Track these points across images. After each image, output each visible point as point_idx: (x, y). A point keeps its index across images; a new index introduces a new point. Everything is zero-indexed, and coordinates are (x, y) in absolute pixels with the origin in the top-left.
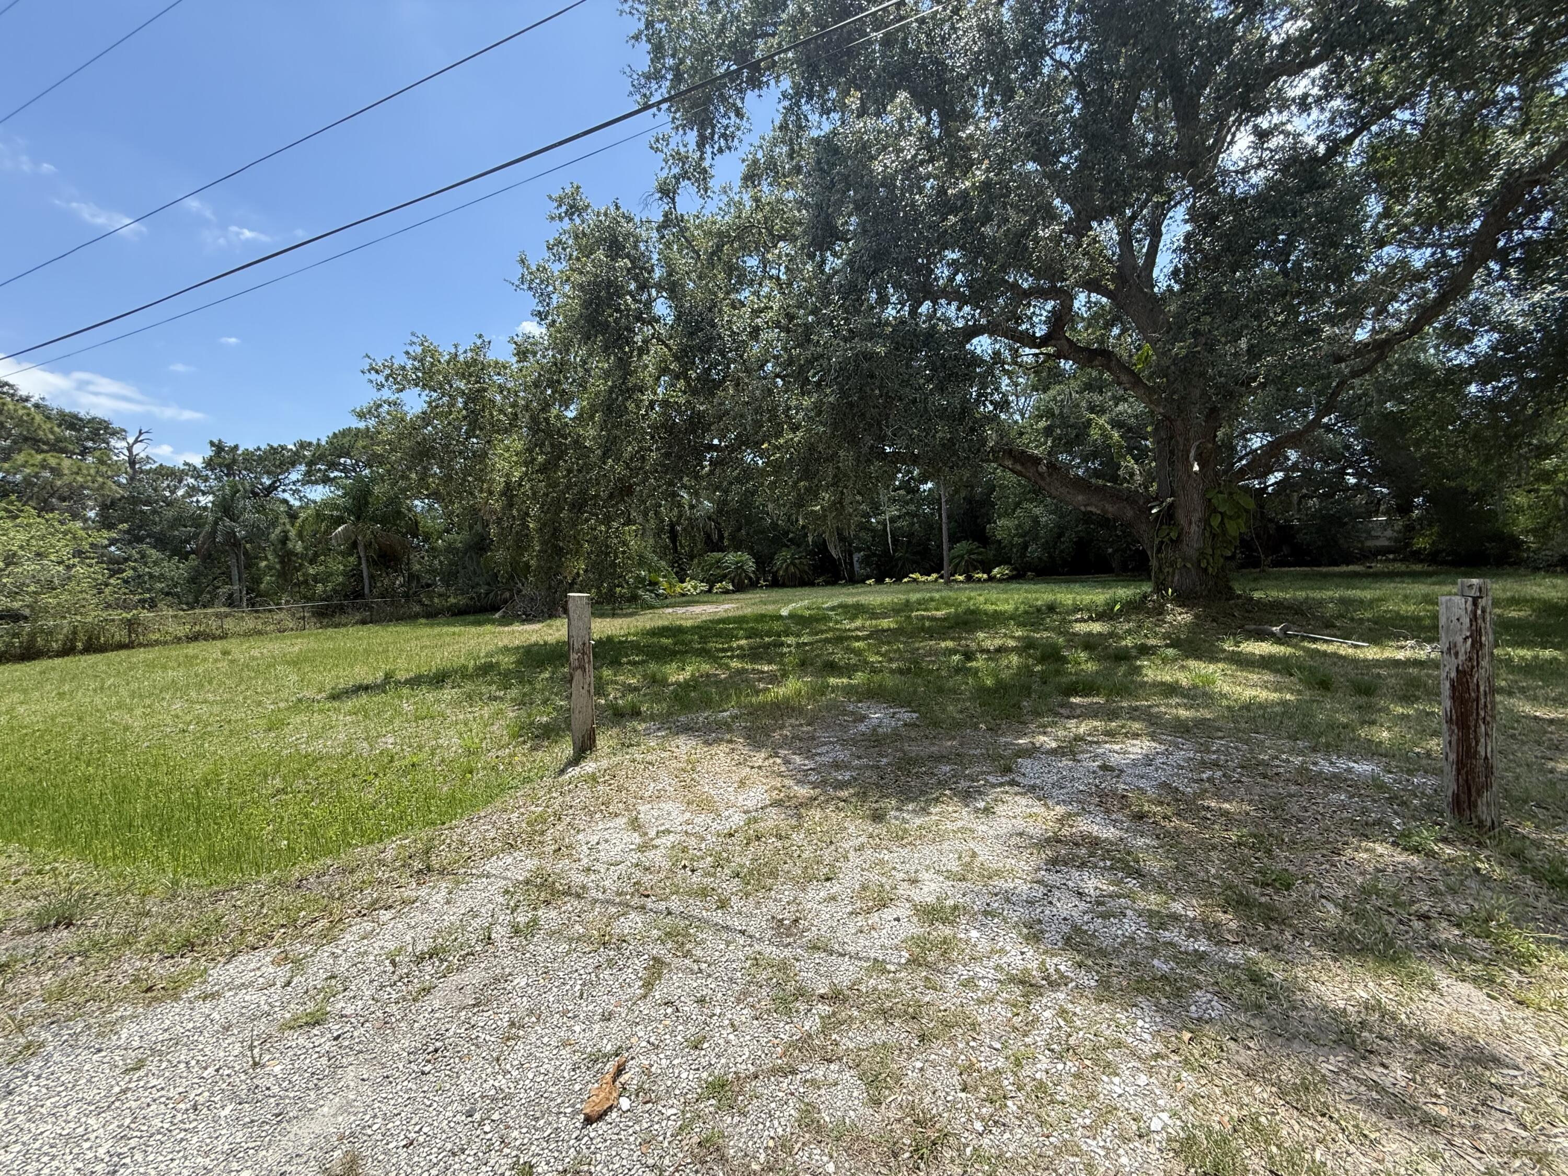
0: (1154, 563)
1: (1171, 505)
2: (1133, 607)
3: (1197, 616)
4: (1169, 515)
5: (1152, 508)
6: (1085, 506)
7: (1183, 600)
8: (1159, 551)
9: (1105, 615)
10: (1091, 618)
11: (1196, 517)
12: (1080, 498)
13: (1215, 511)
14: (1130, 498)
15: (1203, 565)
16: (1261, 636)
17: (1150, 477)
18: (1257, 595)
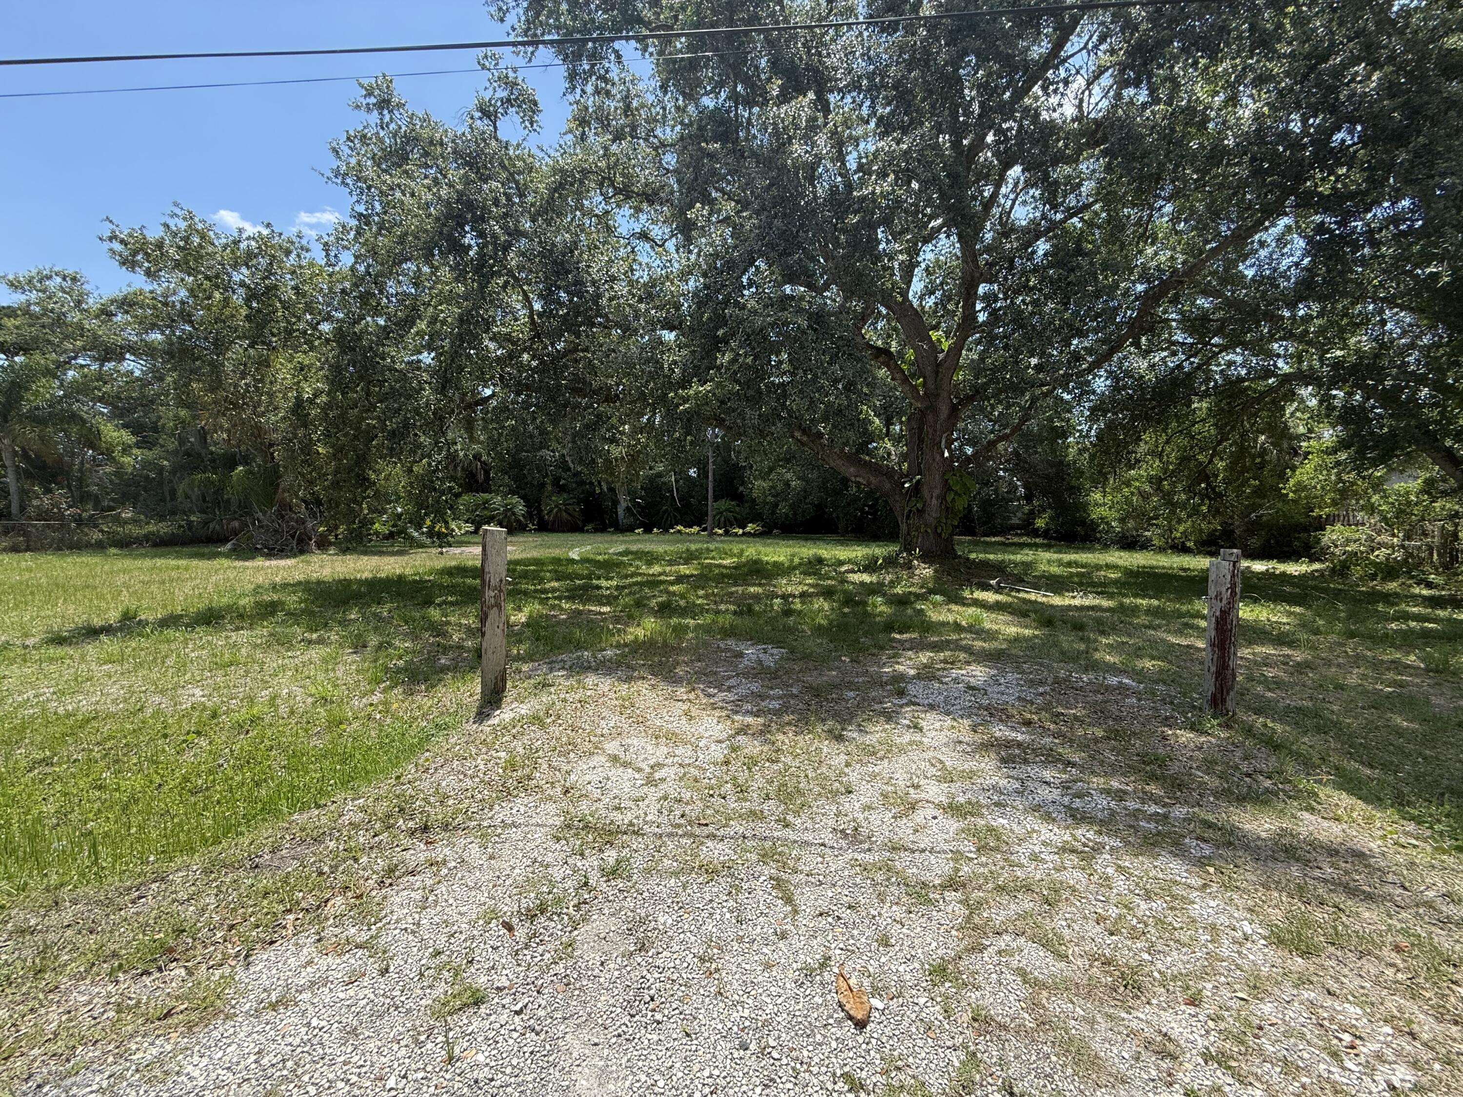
0: (904, 528)
1: (918, 481)
2: (890, 562)
3: (936, 571)
4: (917, 488)
5: (905, 483)
6: (856, 476)
7: (926, 558)
8: (908, 517)
9: (870, 567)
10: (859, 570)
11: (937, 492)
12: (852, 469)
13: (950, 489)
14: (889, 473)
15: (939, 531)
16: (986, 587)
17: (904, 457)
18: (973, 556)
